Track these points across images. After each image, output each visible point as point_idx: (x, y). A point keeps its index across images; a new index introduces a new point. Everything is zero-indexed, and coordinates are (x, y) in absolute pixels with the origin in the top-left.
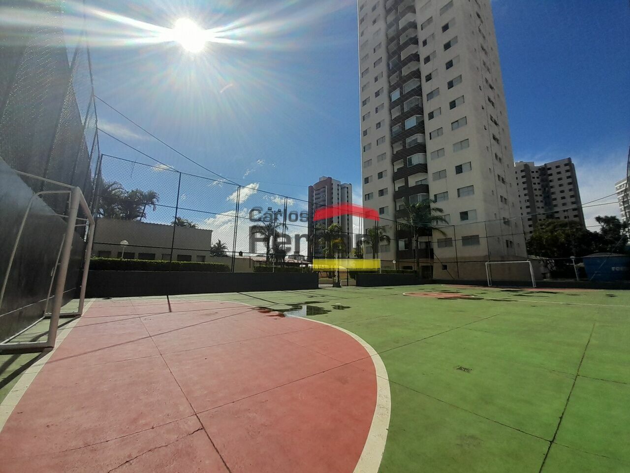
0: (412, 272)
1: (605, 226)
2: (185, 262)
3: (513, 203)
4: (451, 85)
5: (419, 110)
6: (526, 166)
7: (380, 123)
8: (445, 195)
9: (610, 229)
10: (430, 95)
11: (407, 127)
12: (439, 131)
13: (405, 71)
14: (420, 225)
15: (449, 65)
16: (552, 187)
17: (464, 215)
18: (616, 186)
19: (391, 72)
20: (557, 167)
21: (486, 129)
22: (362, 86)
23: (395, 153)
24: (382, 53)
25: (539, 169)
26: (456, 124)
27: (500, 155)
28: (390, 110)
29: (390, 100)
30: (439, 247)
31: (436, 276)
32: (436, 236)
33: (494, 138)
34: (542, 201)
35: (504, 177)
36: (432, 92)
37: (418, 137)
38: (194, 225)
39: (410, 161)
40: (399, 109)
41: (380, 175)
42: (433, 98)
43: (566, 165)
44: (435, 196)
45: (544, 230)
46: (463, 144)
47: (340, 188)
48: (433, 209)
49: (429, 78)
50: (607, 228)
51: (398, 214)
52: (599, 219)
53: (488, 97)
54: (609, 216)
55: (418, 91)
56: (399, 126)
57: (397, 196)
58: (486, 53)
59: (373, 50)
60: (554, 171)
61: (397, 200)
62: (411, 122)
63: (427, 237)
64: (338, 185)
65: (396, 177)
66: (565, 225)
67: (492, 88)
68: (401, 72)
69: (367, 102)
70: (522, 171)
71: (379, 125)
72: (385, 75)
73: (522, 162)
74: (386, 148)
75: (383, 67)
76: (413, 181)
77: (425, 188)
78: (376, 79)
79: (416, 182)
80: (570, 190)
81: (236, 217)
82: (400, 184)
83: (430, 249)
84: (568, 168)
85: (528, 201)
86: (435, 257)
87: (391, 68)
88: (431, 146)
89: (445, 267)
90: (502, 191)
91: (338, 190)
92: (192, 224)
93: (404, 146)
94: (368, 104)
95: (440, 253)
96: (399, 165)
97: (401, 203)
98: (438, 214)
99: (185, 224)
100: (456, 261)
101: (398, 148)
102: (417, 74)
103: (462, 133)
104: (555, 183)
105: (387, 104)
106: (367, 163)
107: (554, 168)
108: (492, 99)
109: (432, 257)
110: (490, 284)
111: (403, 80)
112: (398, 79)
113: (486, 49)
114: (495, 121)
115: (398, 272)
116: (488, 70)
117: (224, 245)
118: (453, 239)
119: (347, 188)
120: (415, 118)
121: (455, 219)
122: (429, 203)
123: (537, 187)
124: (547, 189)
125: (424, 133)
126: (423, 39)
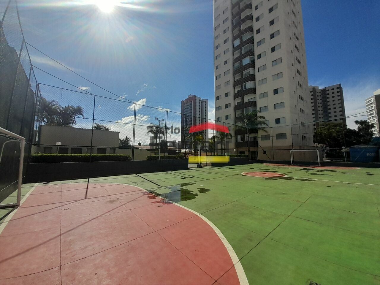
0: (246, 156)
1: (360, 126)
2: (101, 155)
3: (307, 113)
4: (272, 36)
5: (252, 53)
6: (314, 88)
7: (226, 61)
8: (267, 107)
9: (363, 129)
10: (259, 43)
11: (244, 64)
12: (264, 67)
13: (244, 27)
14: (250, 127)
15: (272, 23)
16: (328, 102)
17: (278, 121)
18: (366, 101)
19: (234, 27)
20: (333, 89)
21: (293, 66)
22: (216, 36)
23: (236, 80)
24: (229, 14)
25: (322, 91)
26: (275, 62)
27: (300, 82)
28: (233, 52)
29: (233, 46)
30: (261, 140)
31: (259, 158)
32: (260, 133)
33: (298, 72)
34: (322, 110)
35: (302, 96)
36: (260, 41)
37: (251, 71)
38: (108, 128)
39: (245, 85)
40: (239, 52)
41: (226, 95)
42: (260, 44)
43: (337, 88)
44: (260, 108)
45: (324, 129)
46: (279, 75)
47: (201, 102)
48: (259, 117)
49: (258, 31)
50: (361, 127)
51: (237, 119)
52: (357, 122)
53: (295, 44)
54: (363, 120)
55: (251, 40)
56: (239, 63)
57: (236, 108)
58: (295, 15)
59: (223, 12)
60: (330, 92)
61: (236, 111)
62: (246, 61)
63: (255, 134)
64: (200, 100)
65: (236, 96)
66: (336, 126)
67: (297, 38)
68: (241, 27)
69: (218, 47)
70: (311, 92)
71: (226, 62)
72: (230, 29)
73: (311, 86)
74: (230, 77)
75: (229, 24)
76: (246, 99)
77: (254, 104)
78: (224, 32)
79: (249, 99)
80: (339, 104)
81: (134, 124)
82: (239, 100)
83: (257, 141)
84: (338, 90)
85: (314, 110)
86: (259, 146)
87: (234, 24)
88: (259, 76)
89: (265, 152)
90: (301, 105)
91: (200, 103)
92: (107, 128)
93: (242, 77)
94: (219, 49)
95: (262, 144)
96: (238, 89)
97: (239, 112)
98: (262, 120)
99: (102, 128)
100: (272, 149)
101: (238, 77)
102: (251, 29)
103: (278, 69)
104: (331, 99)
105: (231, 49)
106: (218, 87)
107: (330, 90)
108: (297, 46)
109: (257, 146)
110: (293, 164)
111: (242, 33)
112: (238, 32)
113: (295, 13)
114: (299, 60)
115: (237, 156)
116: (296, 27)
117: (130, 139)
118: (271, 135)
119: (205, 102)
120: (249, 58)
121: (272, 123)
122: (256, 113)
123: (320, 101)
124: (325, 103)
125: (254, 67)
126: (255, 5)
